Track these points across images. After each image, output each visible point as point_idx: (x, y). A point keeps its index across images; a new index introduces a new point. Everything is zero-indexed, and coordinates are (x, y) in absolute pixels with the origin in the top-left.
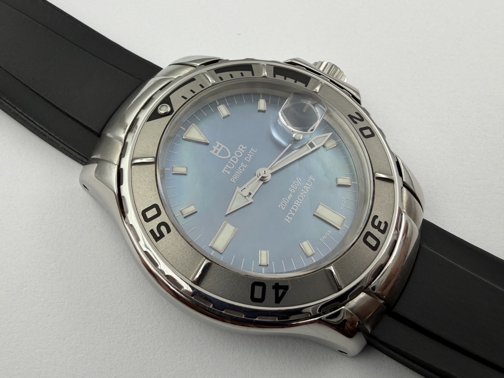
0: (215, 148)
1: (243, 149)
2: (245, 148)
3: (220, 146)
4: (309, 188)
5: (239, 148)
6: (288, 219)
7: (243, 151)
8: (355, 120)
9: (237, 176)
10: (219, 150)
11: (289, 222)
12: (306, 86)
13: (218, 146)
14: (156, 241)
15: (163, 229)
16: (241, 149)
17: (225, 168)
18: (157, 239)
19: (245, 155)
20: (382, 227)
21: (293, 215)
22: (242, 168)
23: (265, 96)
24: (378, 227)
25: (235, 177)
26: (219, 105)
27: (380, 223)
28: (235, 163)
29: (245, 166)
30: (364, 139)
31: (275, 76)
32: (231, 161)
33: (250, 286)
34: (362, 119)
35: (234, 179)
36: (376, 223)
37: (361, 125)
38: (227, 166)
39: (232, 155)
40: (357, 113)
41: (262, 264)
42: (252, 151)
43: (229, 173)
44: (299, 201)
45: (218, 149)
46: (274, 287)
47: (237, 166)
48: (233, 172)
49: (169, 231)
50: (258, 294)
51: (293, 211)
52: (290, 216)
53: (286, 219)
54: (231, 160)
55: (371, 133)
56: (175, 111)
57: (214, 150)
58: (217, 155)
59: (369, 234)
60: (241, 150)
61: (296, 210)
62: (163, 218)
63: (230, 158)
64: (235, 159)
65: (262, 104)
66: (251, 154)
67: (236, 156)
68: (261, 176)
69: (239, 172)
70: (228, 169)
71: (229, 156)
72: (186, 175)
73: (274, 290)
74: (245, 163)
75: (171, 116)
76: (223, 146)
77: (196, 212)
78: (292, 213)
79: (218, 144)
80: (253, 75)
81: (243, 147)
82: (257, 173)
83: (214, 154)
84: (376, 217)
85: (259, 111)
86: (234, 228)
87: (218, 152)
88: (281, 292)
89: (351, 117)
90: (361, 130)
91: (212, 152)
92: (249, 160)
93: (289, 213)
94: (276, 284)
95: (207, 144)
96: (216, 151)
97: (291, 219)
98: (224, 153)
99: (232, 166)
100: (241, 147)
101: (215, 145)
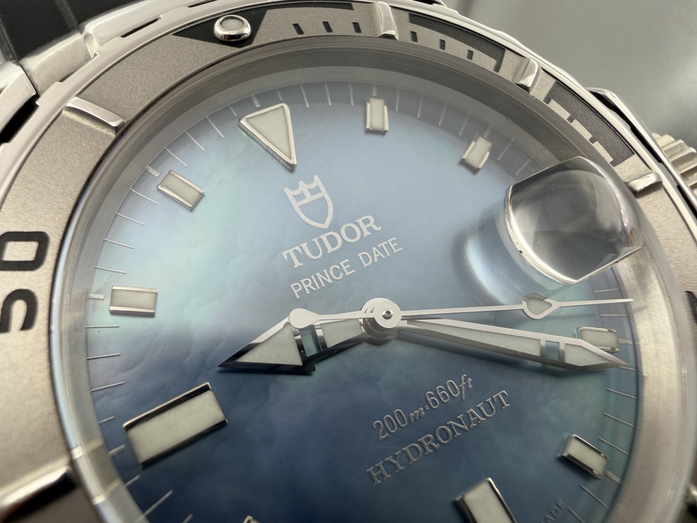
0: (303, 187)
1: (370, 229)
2: (375, 227)
3: (317, 190)
4: (482, 419)
5: (360, 221)
6: (378, 474)
7: (367, 233)
9: (314, 285)
10: (309, 198)
11: (378, 482)
12: (615, 163)
13: (313, 186)
15: (19, 309)
16: (366, 225)
17: (297, 248)
19: (368, 243)
21: (400, 468)
22: (337, 272)
25: (307, 282)
26: (375, 97)
28: (330, 249)
29: (348, 270)
31: (548, 100)
32: (321, 241)
35: (307, 285)
38: (304, 245)
39: (335, 227)
42: (388, 246)
43: (297, 264)
44: (436, 441)
45: (308, 194)
47: (328, 260)
49: (28, 324)
51: (404, 458)
52: (390, 466)
53: (371, 470)
54: (324, 237)
56: (255, 44)
57: (297, 192)
58: (296, 205)
60: (364, 227)
61: (413, 460)
62: (35, 282)
63: (324, 231)
64: (333, 241)
65: (479, 151)
66: (381, 249)
67: (341, 237)
68: (371, 316)
69: (326, 277)
70: (302, 256)
71: (325, 226)
74: (355, 263)
75: (236, 50)
76: (324, 193)
78: (397, 462)
79: (317, 181)
80: (497, 68)
81: (372, 224)
82: (368, 305)
83: (293, 201)
85: (464, 163)
86: (221, 414)
87: (303, 202)
91: (290, 193)
92: (367, 260)
95: (291, 168)
96: (300, 197)
97: (387, 476)
98: (317, 209)
99: (316, 252)
100: (366, 222)
101: (309, 180)
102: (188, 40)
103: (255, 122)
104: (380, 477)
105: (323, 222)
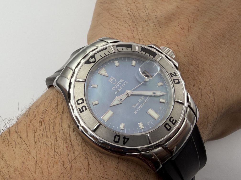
0: (110, 79)
3: (113, 78)
4: (147, 101)
6: (135, 113)
8: (172, 75)
10: (112, 80)
11: (136, 114)
12: (154, 58)
13: (112, 78)
14: (81, 113)
15: (84, 108)
16: (121, 81)
18: (81, 112)
19: (123, 83)
20: (174, 122)
21: (138, 111)
23: (136, 60)
24: (172, 122)
26: (115, 61)
27: (173, 120)
28: (118, 86)
30: (174, 84)
31: (141, 52)
32: (116, 85)
33: (114, 136)
34: (176, 75)
35: (117, 92)
36: (171, 120)
37: (174, 78)
38: (114, 87)
39: (117, 83)
40: (174, 73)
41: (121, 129)
42: (126, 82)
43: (114, 90)
44: (142, 106)
45: (111, 79)
46: (123, 138)
47: (118, 88)
48: (116, 90)
49: (86, 109)
50: (117, 140)
51: (138, 109)
52: (137, 111)
55: (178, 82)
56: (96, 61)
57: (110, 80)
58: (111, 82)
59: (167, 124)
61: (139, 109)
62: (85, 104)
63: (116, 84)
65: (134, 63)
66: (125, 83)
67: (119, 84)
68: (127, 93)
69: (119, 90)
70: (114, 88)
71: (116, 83)
72: (97, 88)
73: (123, 139)
74: (122, 87)
75: (94, 63)
76: (114, 78)
77: (98, 104)
78: (137, 110)
80: (132, 50)
81: (122, 80)
82: (126, 92)
84: (172, 117)
85: (132, 66)
86: (112, 112)
87: (111, 81)
88: (126, 140)
89: (171, 74)
90: (174, 80)
91: (109, 80)
92: (123, 86)
94: (124, 137)
95: (108, 77)
96: (111, 80)
97: (137, 113)
98: (114, 81)
99: (116, 87)
100: (121, 80)
102: (86, 64)
103: (100, 72)
104: (136, 113)
105: (115, 82)
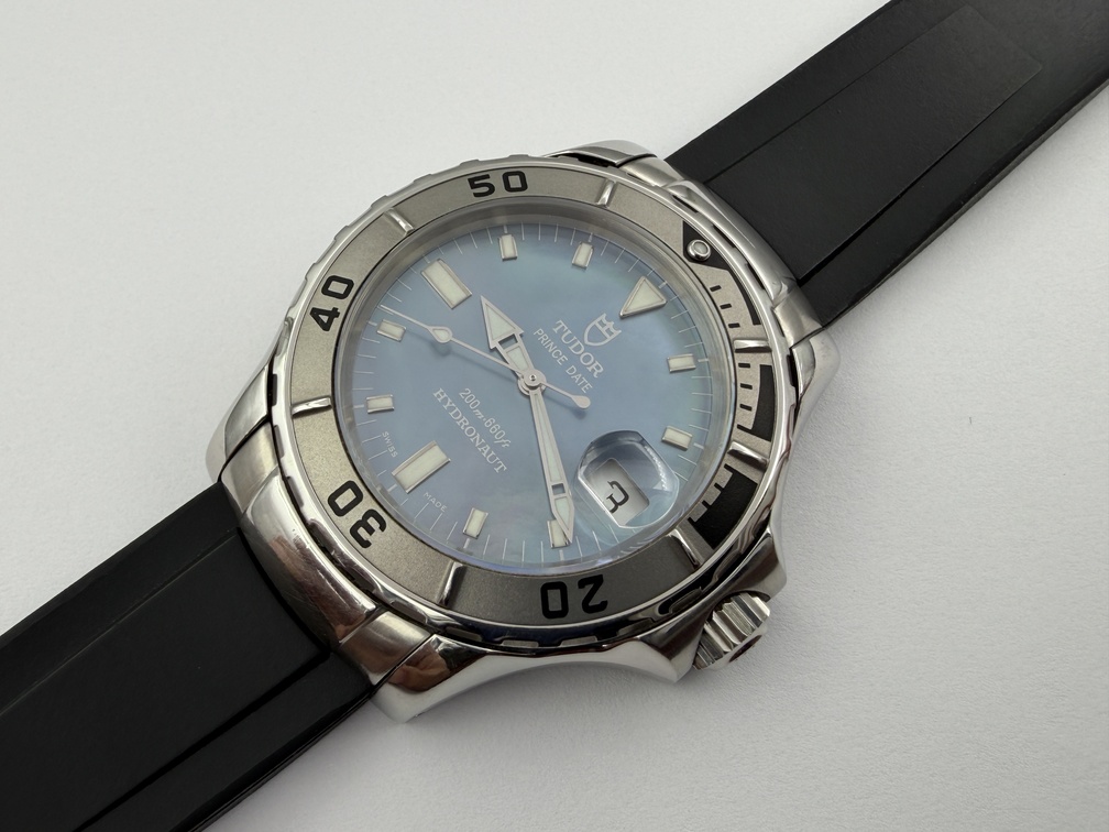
0: (610, 325)
1: (593, 370)
2: (595, 373)
3: (611, 334)
4: (484, 453)
5: (597, 363)
6: (440, 394)
7: (590, 369)
10: (603, 330)
11: (435, 395)
13: (613, 330)
14: (469, 180)
16: (595, 367)
17: (566, 328)
19: (582, 369)
20: (362, 532)
21: (445, 407)
22: (557, 354)
24: (363, 523)
27: (370, 531)
28: (571, 348)
29: (561, 361)
30: (540, 583)
32: (575, 341)
34: (586, 607)
35: (544, 338)
36: (372, 522)
37: (575, 596)
38: (569, 332)
39: (588, 348)
41: (382, 325)
42: (584, 384)
43: (556, 330)
44: (465, 427)
45: (606, 328)
46: (335, 310)
47: (564, 348)
48: (556, 338)
51: (452, 409)
52: (445, 400)
53: (441, 390)
54: (579, 342)
55: (550, 610)
57: (605, 321)
58: (596, 323)
59: (359, 498)
60: (593, 367)
61: (451, 414)
62: (500, 193)
63: (583, 341)
64: (578, 348)
66: (581, 380)
67: (583, 353)
69: (552, 348)
70: (561, 332)
71: (587, 342)
74: (566, 365)
76: (610, 338)
78: (448, 404)
79: (617, 333)
81: (597, 371)
83: (599, 319)
84: (383, 527)
86: (454, 302)
87: (598, 325)
88: (325, 319)
89: (597, 581)
90: (563, 588)
91: (603, 317)
92: (571, 371)
93: (449, 400)
95: (620, 315)
96: (603, 325)
97: (439, 400)
98: (596, 335)
99: (566, 339)
100: (598, 368)
101: (615, 327)
102: (682, 228)
104: (439, 396)
105: (589, 341)
